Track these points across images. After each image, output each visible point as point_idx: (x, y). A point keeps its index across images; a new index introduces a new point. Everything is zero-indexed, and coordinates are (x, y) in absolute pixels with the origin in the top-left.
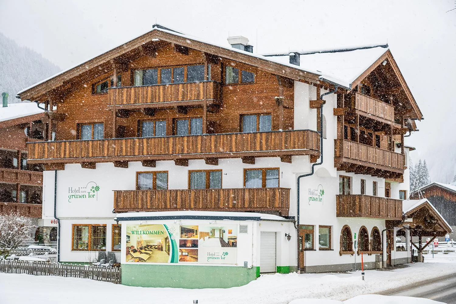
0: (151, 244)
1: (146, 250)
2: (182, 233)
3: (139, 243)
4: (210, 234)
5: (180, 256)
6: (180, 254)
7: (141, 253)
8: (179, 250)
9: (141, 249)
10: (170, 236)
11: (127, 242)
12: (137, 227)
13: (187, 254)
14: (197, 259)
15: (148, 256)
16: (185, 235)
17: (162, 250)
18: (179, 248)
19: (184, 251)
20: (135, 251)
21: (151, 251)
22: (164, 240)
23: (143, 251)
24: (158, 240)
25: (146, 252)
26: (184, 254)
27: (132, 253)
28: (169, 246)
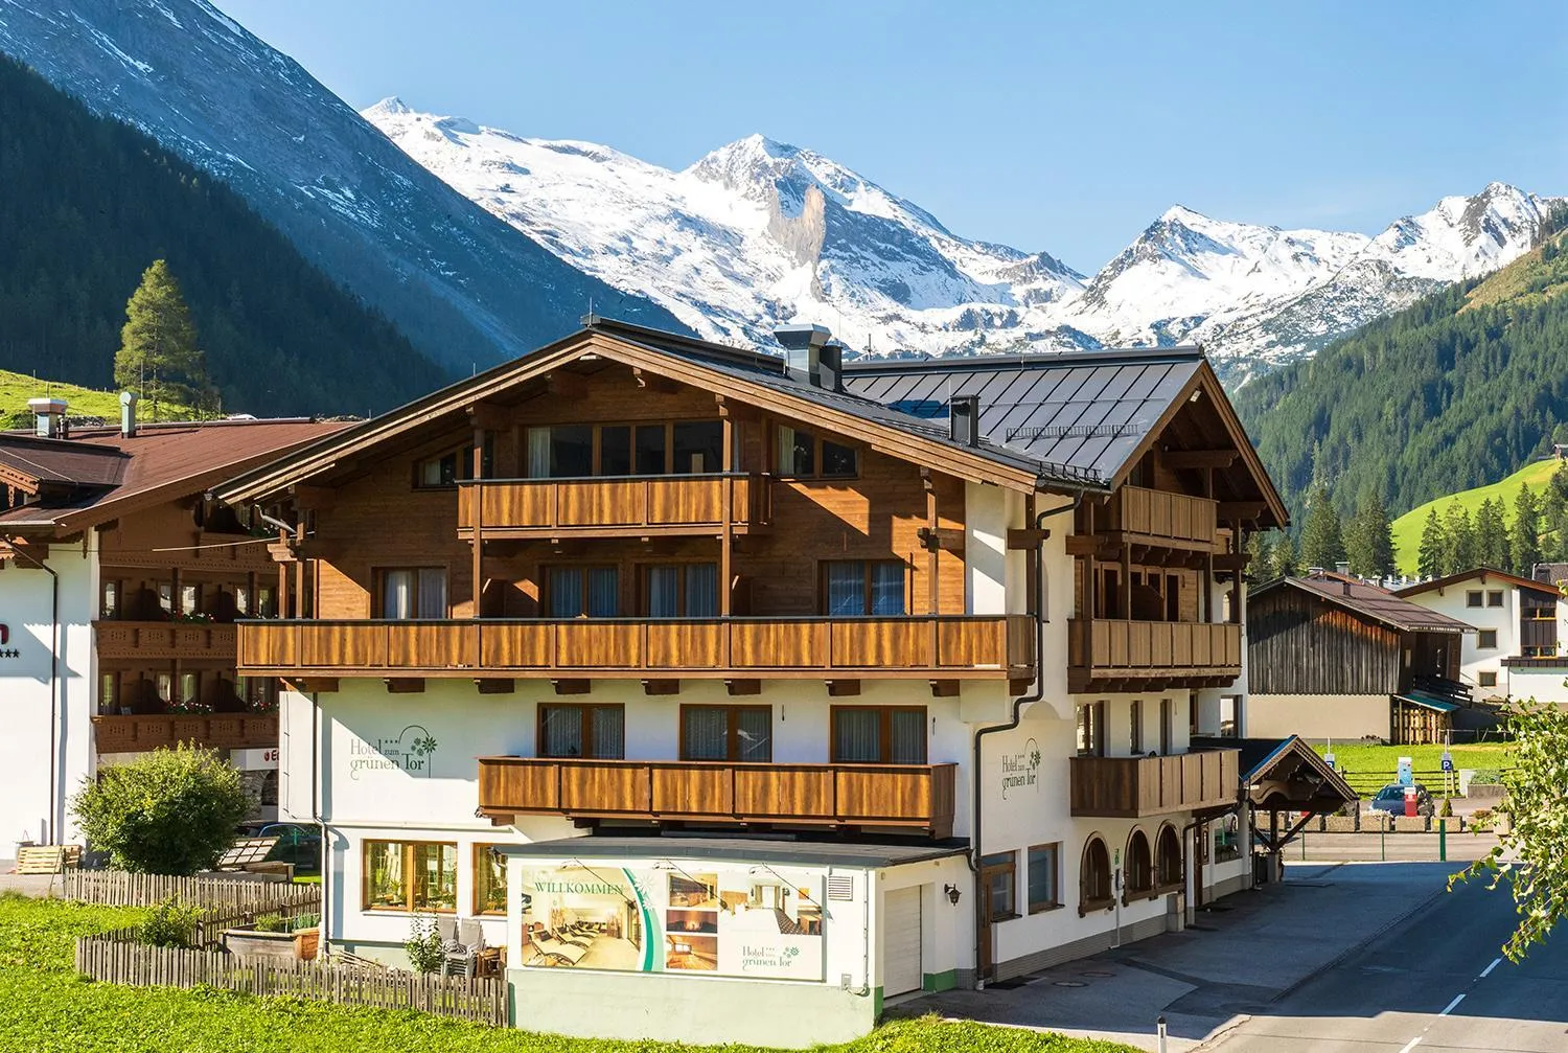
0: (590, 919)
1: (575, 935)
2: (672, 893)
3: (556, 914)
4: (751, 899)
5: (669, 953)
6: (668, 947)
7: (563, 942)
8: (665, 938)
9: (563, 930)
10: (641, 899)
11: (524, 912)
12: (551, 873)
13: (686, 949)
14: (714, 962)
15: (581, 951)
16: (683, 899)
17: (619, 937)
18: (664, 932)
19: (677, 939)
20: (545, 937)
21: (587, 936)
22: (624, 908)
23: (568, 937)
24: (607, 910)
25: (578, 939)
26: (679, 948)
27: (538, 942)
28: (638, 926)
